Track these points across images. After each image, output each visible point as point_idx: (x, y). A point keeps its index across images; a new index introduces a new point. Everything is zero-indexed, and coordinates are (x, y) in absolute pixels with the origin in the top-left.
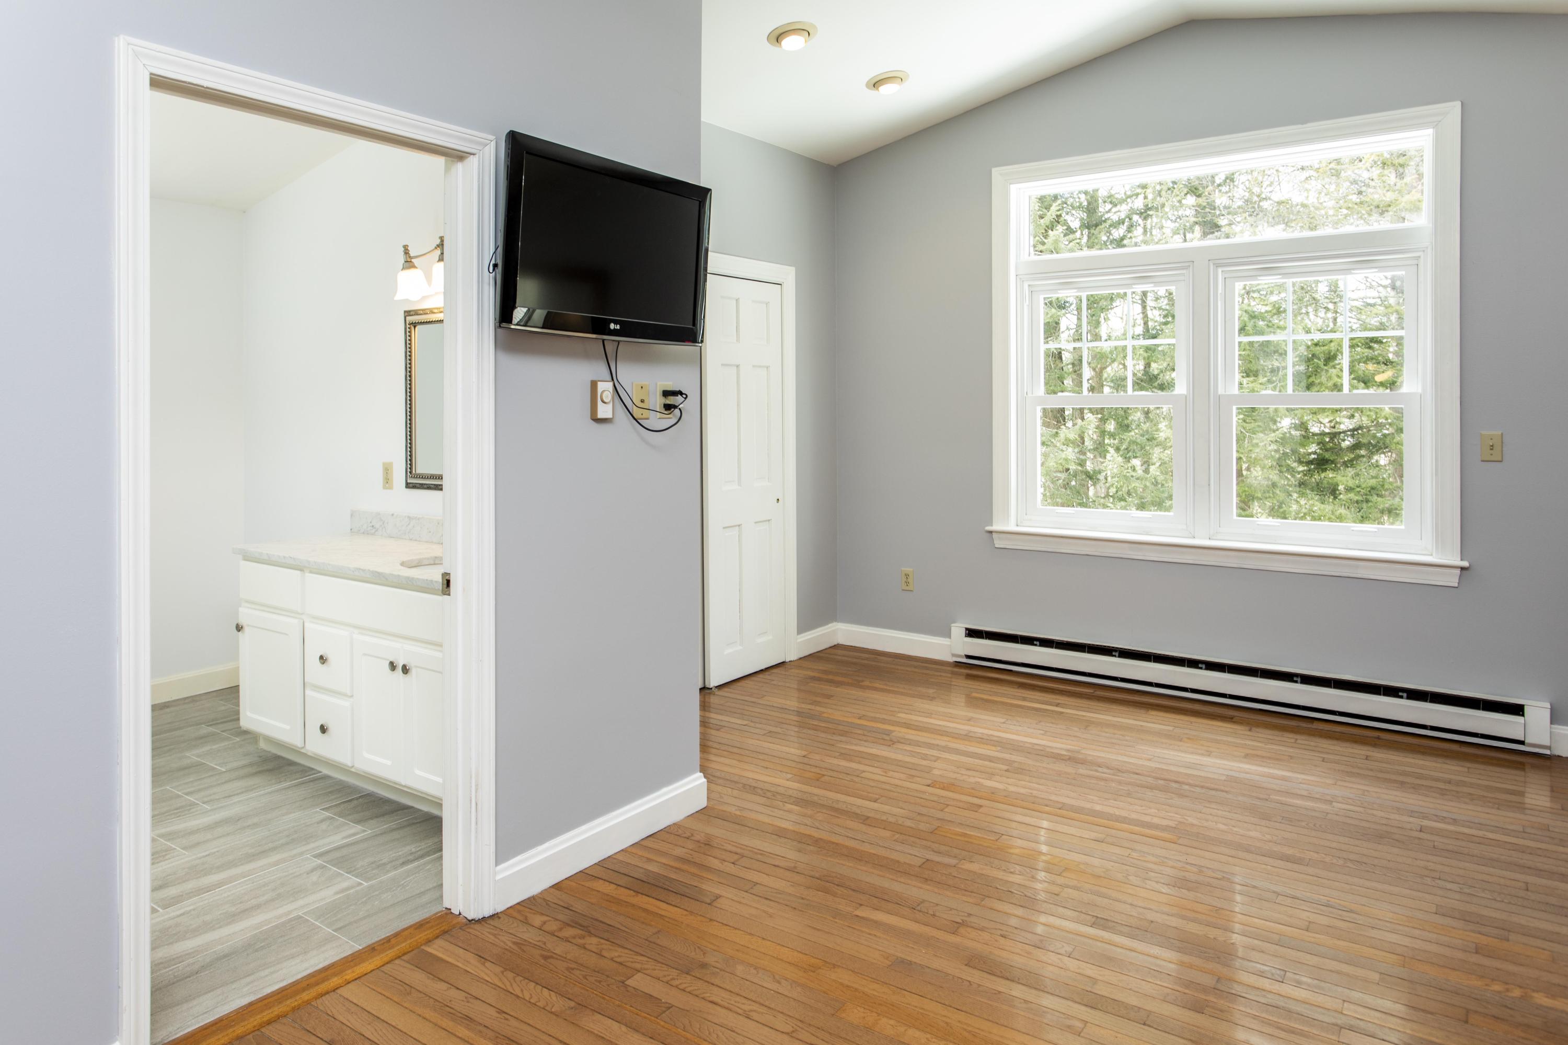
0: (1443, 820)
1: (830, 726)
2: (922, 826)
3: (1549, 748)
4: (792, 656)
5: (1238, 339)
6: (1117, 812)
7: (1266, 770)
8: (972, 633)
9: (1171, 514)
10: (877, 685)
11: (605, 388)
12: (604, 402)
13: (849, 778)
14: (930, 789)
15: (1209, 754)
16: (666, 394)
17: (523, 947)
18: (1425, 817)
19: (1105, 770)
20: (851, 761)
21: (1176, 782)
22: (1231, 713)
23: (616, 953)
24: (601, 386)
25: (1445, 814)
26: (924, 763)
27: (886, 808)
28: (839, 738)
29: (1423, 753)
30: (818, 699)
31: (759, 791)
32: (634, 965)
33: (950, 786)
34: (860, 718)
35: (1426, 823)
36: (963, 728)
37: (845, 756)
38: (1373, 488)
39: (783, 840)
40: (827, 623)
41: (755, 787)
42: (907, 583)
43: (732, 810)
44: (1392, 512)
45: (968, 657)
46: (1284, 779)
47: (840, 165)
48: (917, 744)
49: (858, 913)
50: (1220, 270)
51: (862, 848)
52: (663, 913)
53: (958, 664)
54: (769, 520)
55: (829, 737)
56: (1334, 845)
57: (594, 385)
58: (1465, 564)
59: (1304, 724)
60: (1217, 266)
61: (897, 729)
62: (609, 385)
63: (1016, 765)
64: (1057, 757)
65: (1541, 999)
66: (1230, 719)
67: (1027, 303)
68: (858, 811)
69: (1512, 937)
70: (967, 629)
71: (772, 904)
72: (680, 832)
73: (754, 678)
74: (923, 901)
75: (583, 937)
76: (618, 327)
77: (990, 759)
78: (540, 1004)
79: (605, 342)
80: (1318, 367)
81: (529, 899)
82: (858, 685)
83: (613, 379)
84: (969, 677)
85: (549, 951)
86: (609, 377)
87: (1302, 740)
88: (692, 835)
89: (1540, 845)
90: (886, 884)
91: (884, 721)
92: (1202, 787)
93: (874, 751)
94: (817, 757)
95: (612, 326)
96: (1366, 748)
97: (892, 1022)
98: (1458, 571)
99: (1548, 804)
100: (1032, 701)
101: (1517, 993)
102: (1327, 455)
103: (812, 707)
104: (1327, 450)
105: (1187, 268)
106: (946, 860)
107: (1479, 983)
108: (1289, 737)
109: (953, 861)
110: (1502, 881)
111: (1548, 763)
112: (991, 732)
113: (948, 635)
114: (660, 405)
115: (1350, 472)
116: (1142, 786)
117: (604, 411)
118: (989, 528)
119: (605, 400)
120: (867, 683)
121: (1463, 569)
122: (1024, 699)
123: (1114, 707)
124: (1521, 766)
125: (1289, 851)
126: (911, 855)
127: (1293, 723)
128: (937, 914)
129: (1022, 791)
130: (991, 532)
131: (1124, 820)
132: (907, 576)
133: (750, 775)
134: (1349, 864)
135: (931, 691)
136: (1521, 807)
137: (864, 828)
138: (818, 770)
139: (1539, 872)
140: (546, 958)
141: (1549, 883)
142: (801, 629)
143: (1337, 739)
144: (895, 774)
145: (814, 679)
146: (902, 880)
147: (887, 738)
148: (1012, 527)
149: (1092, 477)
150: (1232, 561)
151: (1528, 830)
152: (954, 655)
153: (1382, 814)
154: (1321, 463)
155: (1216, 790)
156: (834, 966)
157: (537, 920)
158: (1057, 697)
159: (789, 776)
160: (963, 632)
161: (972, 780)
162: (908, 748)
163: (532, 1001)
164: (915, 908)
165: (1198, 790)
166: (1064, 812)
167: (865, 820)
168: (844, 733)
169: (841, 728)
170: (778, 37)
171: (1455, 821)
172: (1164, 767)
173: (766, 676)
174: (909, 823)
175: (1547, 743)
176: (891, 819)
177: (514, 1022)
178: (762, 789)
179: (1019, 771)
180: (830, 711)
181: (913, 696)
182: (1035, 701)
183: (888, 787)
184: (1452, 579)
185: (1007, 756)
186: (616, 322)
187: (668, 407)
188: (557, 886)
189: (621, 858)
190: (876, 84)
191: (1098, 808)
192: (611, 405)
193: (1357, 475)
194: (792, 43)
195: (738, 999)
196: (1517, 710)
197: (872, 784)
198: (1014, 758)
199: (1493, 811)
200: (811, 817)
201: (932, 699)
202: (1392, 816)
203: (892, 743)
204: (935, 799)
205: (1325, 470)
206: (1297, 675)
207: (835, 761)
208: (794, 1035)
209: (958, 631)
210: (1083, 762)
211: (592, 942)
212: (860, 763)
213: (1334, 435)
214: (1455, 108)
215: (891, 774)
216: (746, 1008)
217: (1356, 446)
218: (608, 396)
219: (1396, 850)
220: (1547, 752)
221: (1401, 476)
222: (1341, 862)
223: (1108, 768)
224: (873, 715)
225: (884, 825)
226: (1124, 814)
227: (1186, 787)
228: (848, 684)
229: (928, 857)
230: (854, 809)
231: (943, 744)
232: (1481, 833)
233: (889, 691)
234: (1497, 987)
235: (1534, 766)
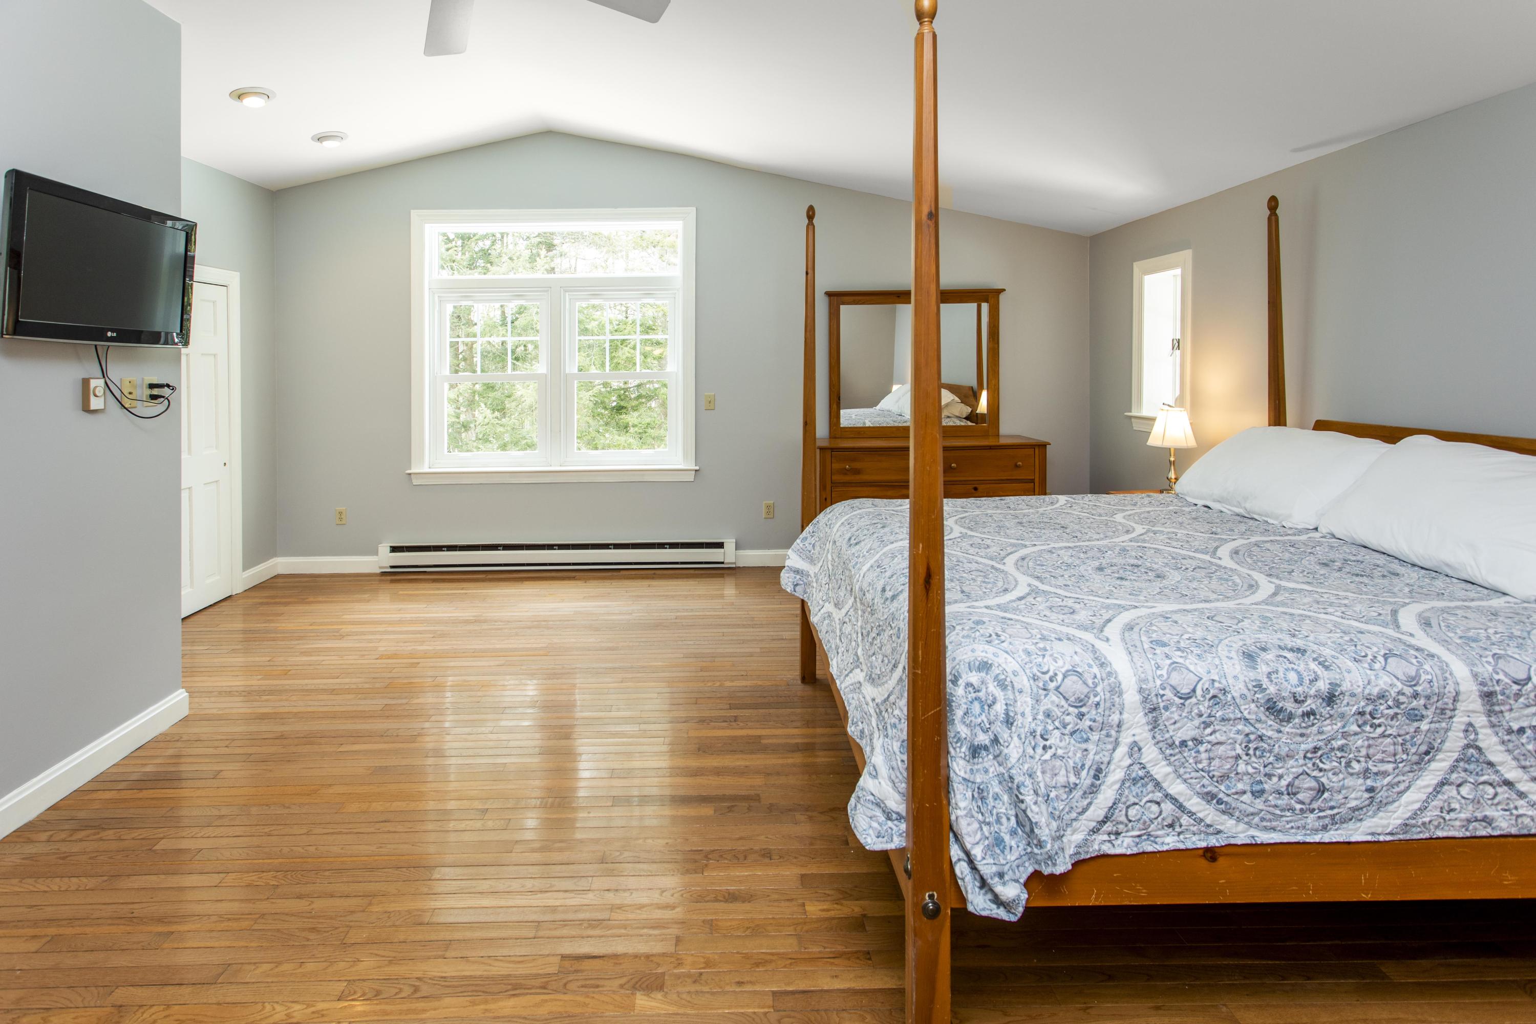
0: (687, 610)
1: (287, 635)
2: (377, 685)
3: (735, 563)
4: (238, 589)
5: (578, 338)
6: (510, 646)
7: (597, 603)
8: (394, 549)
9: (537, 451)
10: (321, 599)
11: (97, 384)
12: (96, 396)
13: (312, 667)
14: (379, 661)
15: (563, 601)
16: (152, 386)
17: (34, 859)
18: (678, 611)
19: (500, 623)
20: (311, 656)
21: (544, 621)
22: (573, 574)
23: (135, 834)
24: (93, 383)
25: (688, 608)
26: (371, 645)
27: (347, 680)
28: (296, 642)
29: (677, 578)
30: (271, 618)
31: (235, 693)
32: (156, 836)
33: (394, 656)
34: (311, 625)
35: (679, 614)
36: (396, 616)
37: (304, 653)
38: (648, 424)
39: (266, 721)
40: (268, 559)
41: (230, 692)
42: (341, 519)
43: (215, 711)
44: (660, 439)
45: (392, 567)
46: (606, 606)
47: (278, 191)
48: (363, 633)
49: (341, 749)
50: (567, 294)
51: (334, 710)
52: (171, 796)
53: (384, 574)
54: (217, 481)
55: (287, 643)
56: (634, 636)
57: (86, 382)
58: (697, 468)
59: (615, 574)
60: (566, 291)
61: (344, 626)
62: (101, 382)
63: (439, 632)
64: (467, 622)
65: (728, 684)
66: (574, 578)
67: (437, 308)
68: (325, 687)
69: (716, 659)
70: (391, 547)
71: (269, 763)
72: (168, 739)
73: (204, 613)
74: (388, 730)
75: (98, 833)
76: (115, 335)
77: (420, 632)
78: (73, 888)
79: (98, 347)
80: (617, 346)
81: (25, 825)
82: (303, 602)
83: (104, 377)
84: (392, 581)
85: (65, 852)
86: (100, 374)
87: (615, 583)
88: (181, 738)
89: (730, 613)
90: (359, 727)
91: (332, 624)
92: (560, 621)
93: (329, 645)
94: (281, 659)
95: (109, 334)
96: (648, 581)
97: (381, 803)
98: (694, 472)
99: (734, 592)
100: (444, 589)
101: (718, 684)
102: (622, 404)
103: (267, 625)
104: (622, 400)
105: (547, 291)
106: (400, 701)
107: (702, 684)
108: (607, 583)
109: (404, 701)
110: (713, 634)
111: (734, 572)
112: (418, 615)
113: (376, 553)
114: (147, 396)
115: (636, 414)
116: (523, 628)
117: (95, 403)
118: (409, 472)
119: (98, 395)
120: (311, 599)
121: (696, 471)
122: (438, 589)
123: (501, 583)
124: (722, 576)
125: (610, 645)
126: (374, 704)
127: (610, 574)
128: (400, 734)
129: (446, 647)
130: (410, 474)
131: (515, 650)
132: (341, 513)
133: (224, 684)
134: (642, 644)
135: (366, 596)
136: (722, 596)
137: (332, 697)
138: (284, 668)
139: (729, 626)
140: (64, 858)
141: (733, 630)
142: (245, 568)
143: (633, 579)
144: (350, 657)
145: (262, 604)
146: (370, 721)
147: (337, 634)
148: (426, 469)
149: (466, 427)
150: (574, 479)
151: (725, 607)
152: (380, 568)
153: (658, 614)
154: (619, 409)
155: (569, 621)
156: (330, 785)
157: (44, 836)
158: (462, 584)
159: (259, 677)
160: (389, 549)
161: (410, 648)
162: (355, 638)
163: (62, 889)
164: (382, 735)
165: (558, 623)
166: (476, 654)
167: (332, 692)
168: (300, 638)
169: (296, 635)
170: (240, 95)
171: (692, 610)
172: (537, 614)
173: (216, 609)
174: (367, 686)
175: (734, 561)
176: (354, 686)
177: (50, 909)
178: (237, 691)
179: (443, 635)
180: (284, 625)
181: (353, 602)
182: (447, 589)
183: (345, 667)
184: (690, 477)
185: (432, 628)
186: (113, 331)
187: (154, 397)
188: (53, 808)
189: (114, 771)
190: (320, 139)
191: (498, 646)
192: (102, 399)
193: (640, 415)
194: (251, 102)
195: (258, 827)
196: (720, 545)
197: (332, 667)
198: (436, 628)
199: (710, 601)
200: (287, 700)
201: (368, 601)
202: (662, 614)
203: (342, 637)
204: (385, 666)
205: (621, 414)
206: (611, 544)
207: (298, 659)
208: (310, 833)
209: (384, 549)
210: (485, 621)
211: (109, 834)
212: (319, 655)
213: (626, 390)
214: (692, 210)
215: (345, 657)
216: (266, 830)
217: (640, 397)
218: (100, 392)
219: (664, 631)
220: (734, 566)
221: (666, 415)
222: (637, 644)
223: (501, 622)
224: (322, 620)
225: (348, 691)
226: (515, 646)
227: (551, 623)
228: (295, 603)
229: (386, 703)
230: (321, 687)
231: (383, 629)
232: (703, 614)
233: (331, 602)
234: (709, 684)
235: (729, 575)
